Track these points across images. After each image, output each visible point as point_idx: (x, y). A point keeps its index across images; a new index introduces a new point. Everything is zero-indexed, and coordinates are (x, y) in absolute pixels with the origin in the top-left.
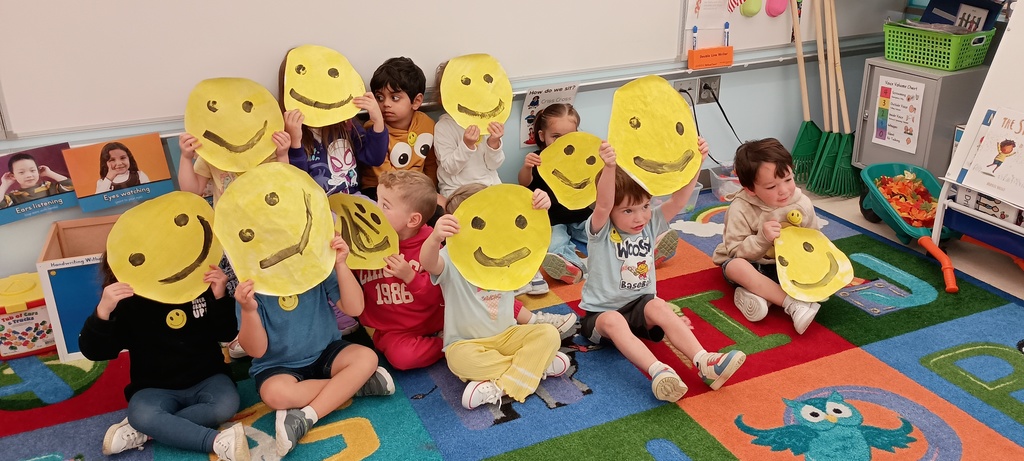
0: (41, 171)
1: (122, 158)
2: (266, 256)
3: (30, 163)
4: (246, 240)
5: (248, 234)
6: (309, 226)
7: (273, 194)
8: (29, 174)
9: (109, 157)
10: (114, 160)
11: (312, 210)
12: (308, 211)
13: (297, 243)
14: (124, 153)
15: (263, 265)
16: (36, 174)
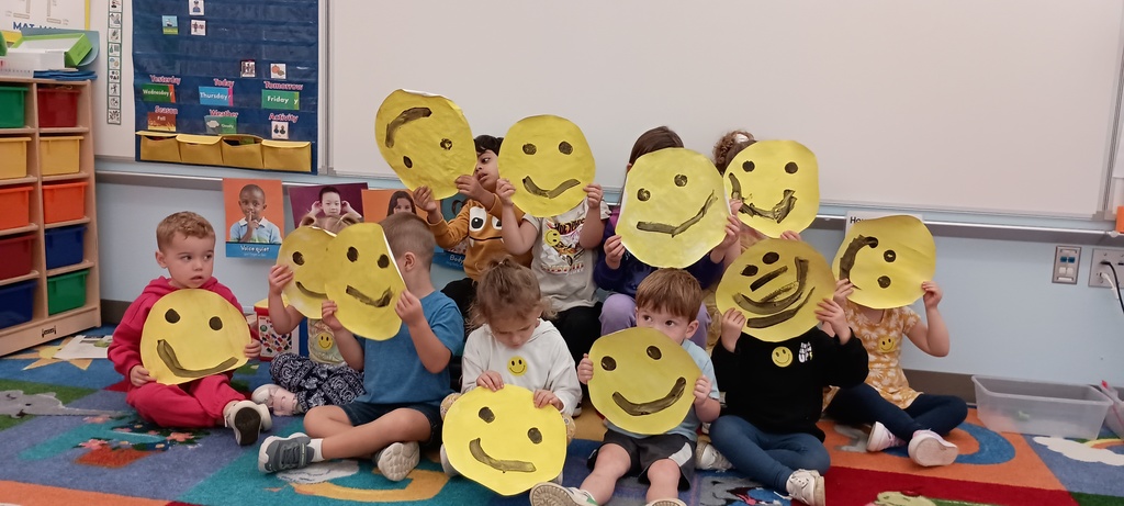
0: (343, 205)
1: (407, 208)
2: (647, 220)
3: (335, 197)
4: (641, 198)
5: (645, 195)
6: (694, 221)
7: (684, 178)
8: (333, 206)
9: (396, 203)
10: (399, 208)
11: (708, 211)
12: (703, 209)
13: (676, 226)
14: (409, 203)
15: (640, 226)
16: (339, 207)
